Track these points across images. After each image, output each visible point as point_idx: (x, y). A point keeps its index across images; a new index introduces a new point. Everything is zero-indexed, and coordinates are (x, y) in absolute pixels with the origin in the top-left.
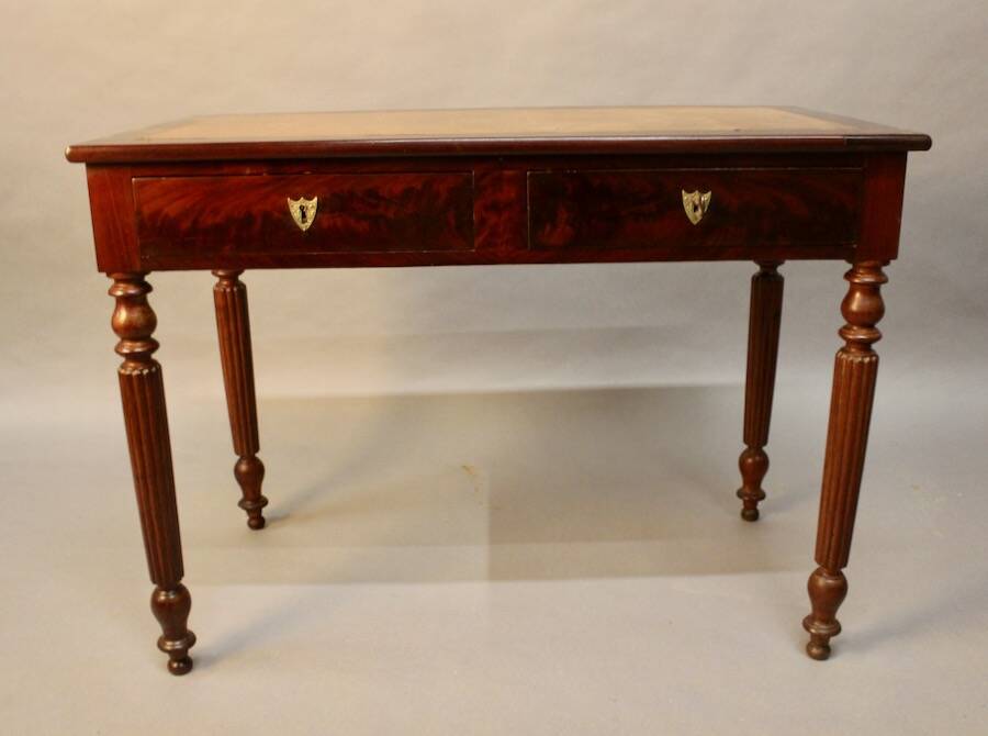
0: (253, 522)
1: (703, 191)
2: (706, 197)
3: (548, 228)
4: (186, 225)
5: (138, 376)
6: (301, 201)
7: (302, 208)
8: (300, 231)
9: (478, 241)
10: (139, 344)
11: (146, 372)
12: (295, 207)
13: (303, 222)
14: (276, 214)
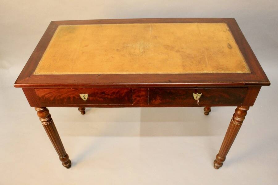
0: (83, 113)
1: (199, 93)
2: (200, 95)
3: (154, 100)
4: (52, 99)
5: (47, 125)
6: (83, 95)
8: (84, 100)
9: (134, 103)
12: (82, 96)
13: (84, 99)
14: (76, 97)
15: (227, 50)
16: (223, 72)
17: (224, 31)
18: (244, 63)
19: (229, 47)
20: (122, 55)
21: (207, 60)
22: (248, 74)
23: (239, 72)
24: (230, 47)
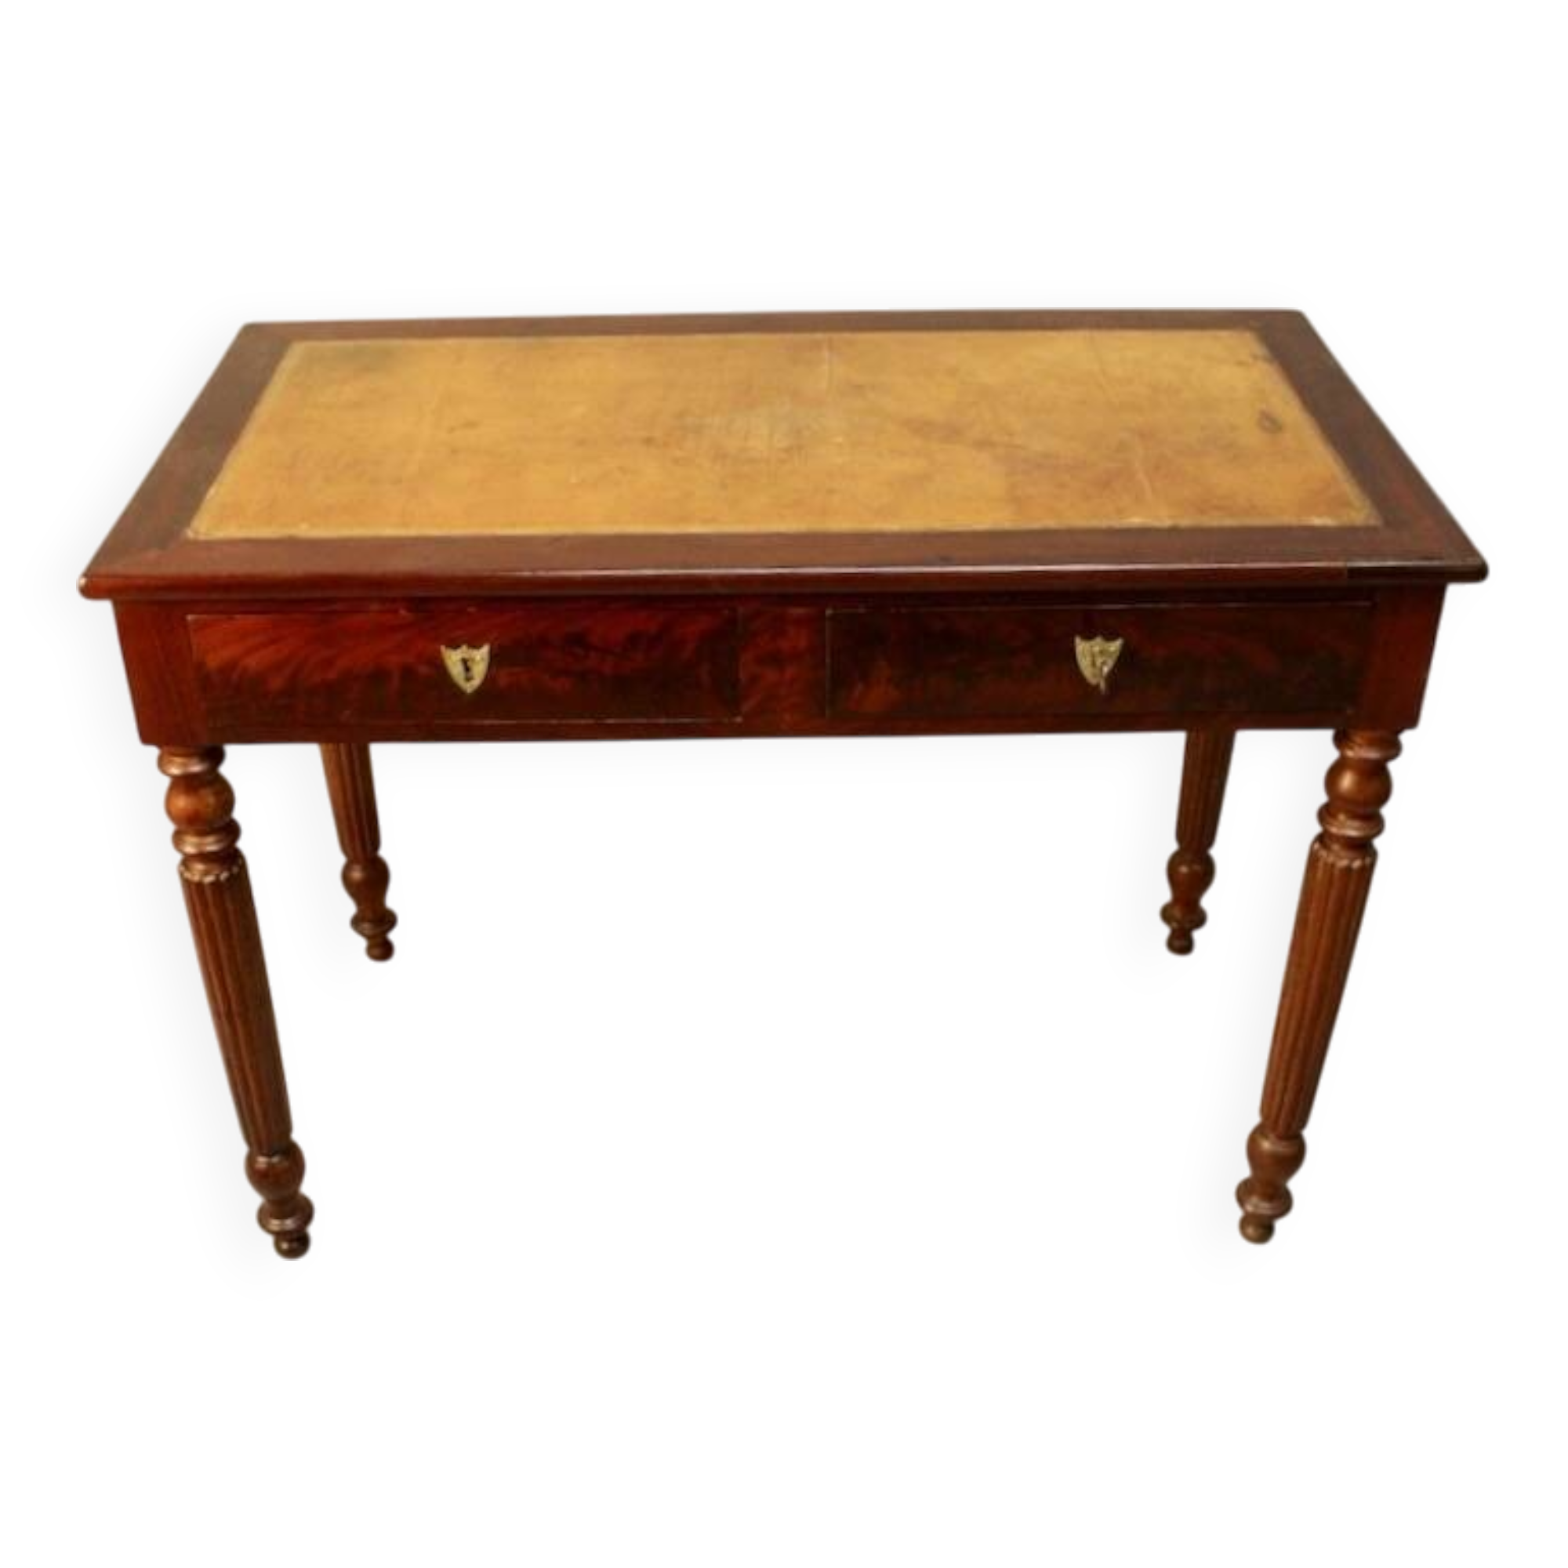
0: (374, 952)
1: (1109, 637)
2: (1115, 646)
3: (860, 688)
5: (212, 884)
6: (463, 651)
7: (465, 662)
8: (463, 692)
9: (746, 707)
10: (210, 839)
11: (224, 876)
12: (453, 659)
13: (468, 680)
14: (423, 670)
15: (1252, 437)
16: (1229, 522)
17: (1240, 363)
18: (1349, 489)
19: (1267, 424)
20: (676, 461)
21: (1141, 476)
22: (1367, 529)
23: (1317, 521)
24: (1270, 424)
